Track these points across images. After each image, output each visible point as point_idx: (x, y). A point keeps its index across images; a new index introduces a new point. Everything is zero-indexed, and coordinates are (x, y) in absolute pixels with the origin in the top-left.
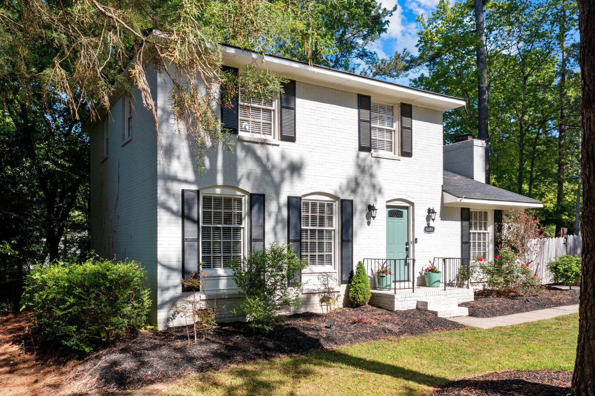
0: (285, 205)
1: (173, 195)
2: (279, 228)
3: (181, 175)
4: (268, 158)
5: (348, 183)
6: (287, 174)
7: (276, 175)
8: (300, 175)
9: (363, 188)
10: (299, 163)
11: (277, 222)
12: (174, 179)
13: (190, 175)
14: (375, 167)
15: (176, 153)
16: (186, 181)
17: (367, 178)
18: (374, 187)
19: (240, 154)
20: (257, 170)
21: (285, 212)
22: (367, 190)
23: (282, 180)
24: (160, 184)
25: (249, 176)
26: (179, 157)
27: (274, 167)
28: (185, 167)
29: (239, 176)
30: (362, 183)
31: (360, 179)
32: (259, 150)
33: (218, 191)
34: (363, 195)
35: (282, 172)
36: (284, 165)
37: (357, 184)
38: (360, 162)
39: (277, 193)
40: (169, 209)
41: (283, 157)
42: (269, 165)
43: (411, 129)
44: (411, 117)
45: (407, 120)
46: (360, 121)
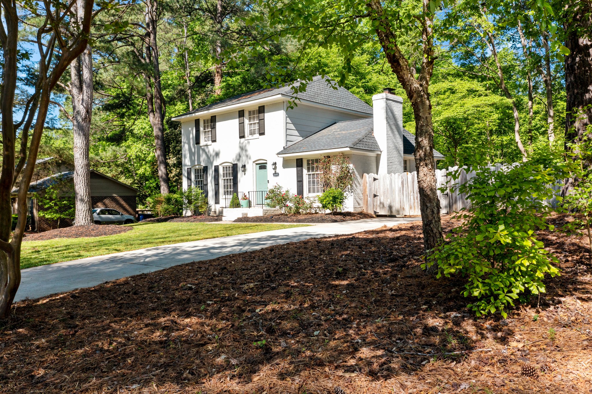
0: (214, 169)
1: (185, 171)
2: (212, 180)
3: (187, 163)
4: (208, 151)
5: (236, 157)
6: (215, 157)
7: (211, 158)
8: (219, 156)
9: (242, 158)
10: (218, 152)
11: (211, 178)
12: (186, 165)
13: (189, 162)
14: (247, 146)
15: (186, 156)
16: (188, 165)
17: (244, 152)
18: (247, 156)
19: (201, 151)
20: (206, 158)
21: (214, 172)
22: (244, 158)
23: (213, 160)
24: (183, 167)
25: (203, 159)
26: (187, 158)
29: (201, 160)
30: (242, 155)
32: (206, 149)
33: (197, 167)
34: (242, 161)
36: (214, 154)
37: (240, 156)
39: (211, 164)
42: (209, 155)
43: (264, 119)
44: (264, 113)
45: (261, 115)
46: (240, 124)
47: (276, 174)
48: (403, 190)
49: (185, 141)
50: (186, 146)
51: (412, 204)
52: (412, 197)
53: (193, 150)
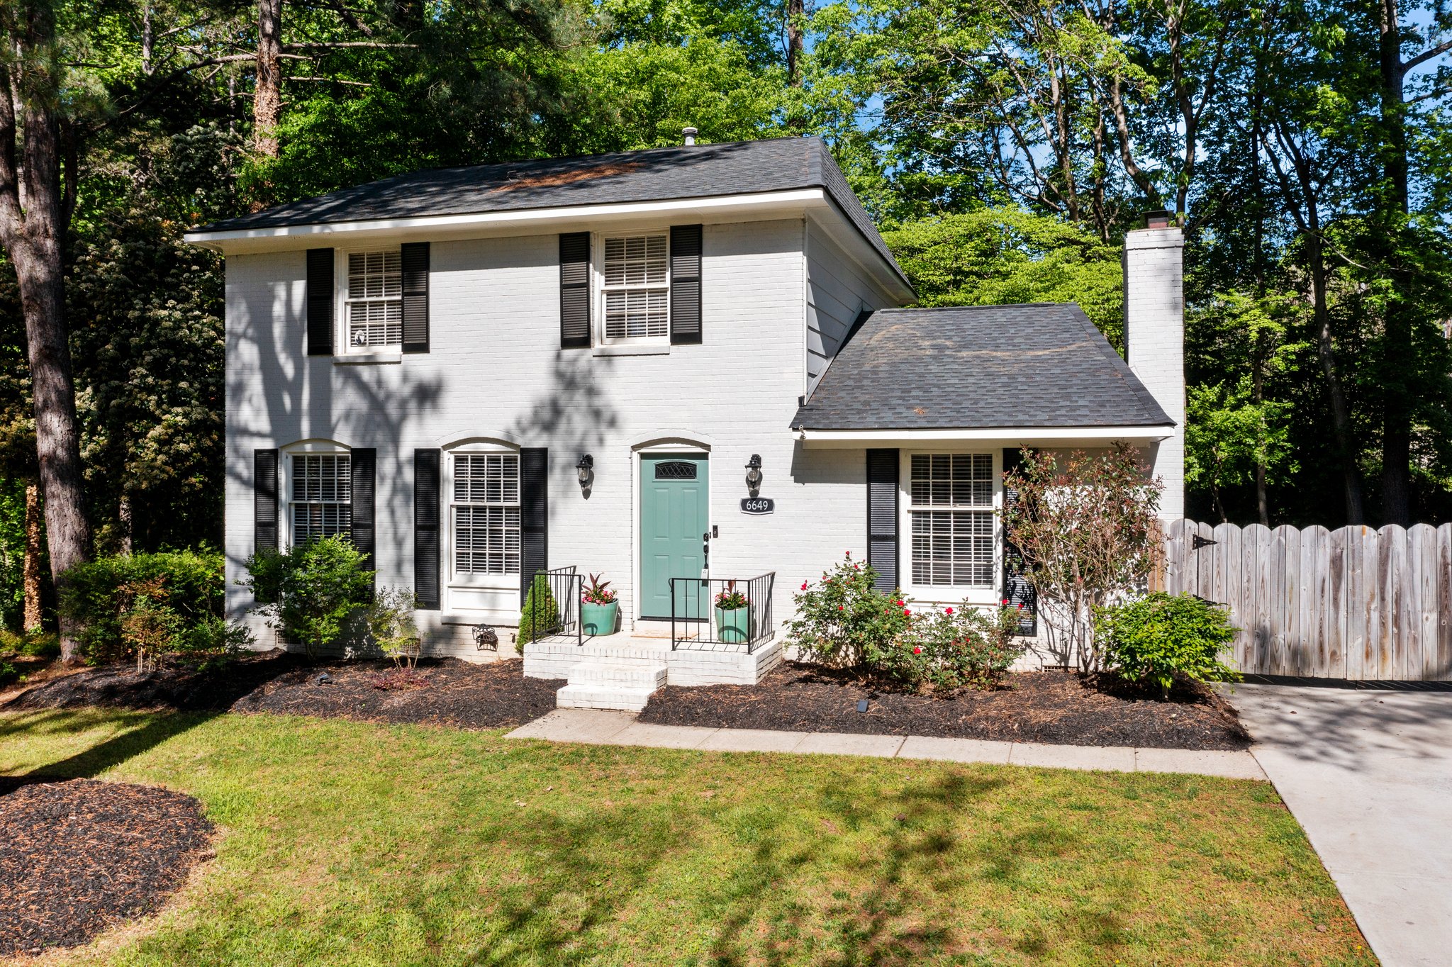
0: (409, 461)
1: (244, 457)
2: (398, 501)
3: (253, 427)
4: (380, 382)
5: (537, 414)
6: (412, 406)
7: (392, 410)
8: (435, 407)
9: (569, 421)
10: (434, 383)
11: (395, 491)
12: (245, 432)
13: (263, 424)
15: (247, 394)
16: (260, 435)
18: (597, 414)
19: (337, 382)
20: (362, 405)
21: (409, 475)
22: (578, 422)
23: (404, 417)
24: (228, 442)
25: (347, 416)
26: (250, 400)
27: (389, 396)
28: (257, 412)
29: (334, 419)
30: (568, 409)
31: (562, 402)
32: (366, 374)
33: (308, 447)
34: (570, 433)
35: (403, 404)
36: (407, 390)
37: (556, 411)
38: (563, 366)
39: (395, 440)
40: (238, 477)
41: (405, 378)
42: (381, 395)
43: (698, 280)
44: (699, 252)
45: (685, 264)
46: (563, 287)
47: (756, 503)
48: (1337, 589)
49: (240, 328)
50: (248, 352)
51: (1374, 643)
52: (1375, 616)
53: (289, 370)
